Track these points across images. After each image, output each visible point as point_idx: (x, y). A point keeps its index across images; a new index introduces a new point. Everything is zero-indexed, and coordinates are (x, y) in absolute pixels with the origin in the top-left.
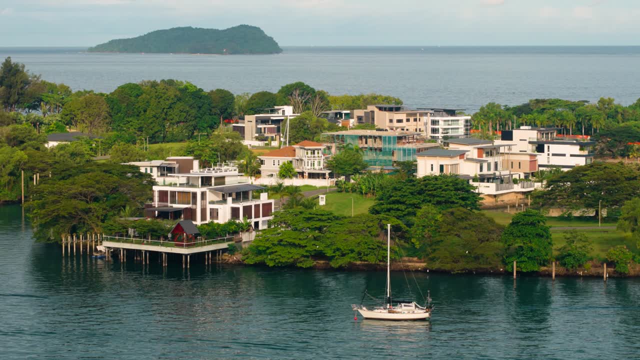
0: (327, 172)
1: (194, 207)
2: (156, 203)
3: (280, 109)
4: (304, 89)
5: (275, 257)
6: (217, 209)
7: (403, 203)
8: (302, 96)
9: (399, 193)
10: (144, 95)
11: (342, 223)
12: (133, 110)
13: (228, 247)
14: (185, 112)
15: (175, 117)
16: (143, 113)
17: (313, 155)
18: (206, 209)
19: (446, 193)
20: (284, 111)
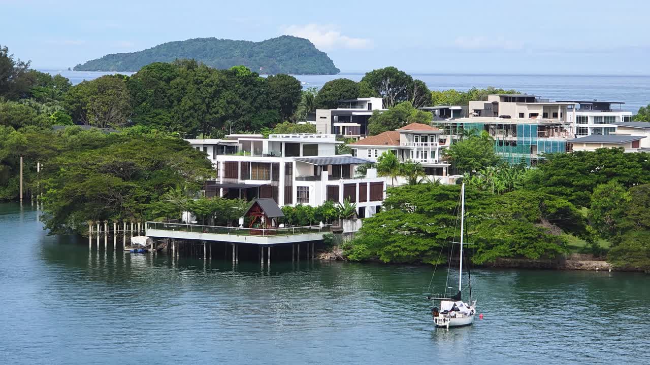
0: (445, 165)
1: (275, 183)
2: (221, 180)
3: (366, 101)
4: (397, 78)
5: (393, 249)
6: (308, 188)
7: (569, 185)
8: (395, 86)
9: (563, 171)
10: (178, 80)
11: (488, 203)
12: (163, 99)
13: (323, 239)
14: (234, 103)
15: (220, 110)
16: (176, 102)
17: (424, 143)
18: (291, 187)
19: (630, 171)
20: (371, 104)
